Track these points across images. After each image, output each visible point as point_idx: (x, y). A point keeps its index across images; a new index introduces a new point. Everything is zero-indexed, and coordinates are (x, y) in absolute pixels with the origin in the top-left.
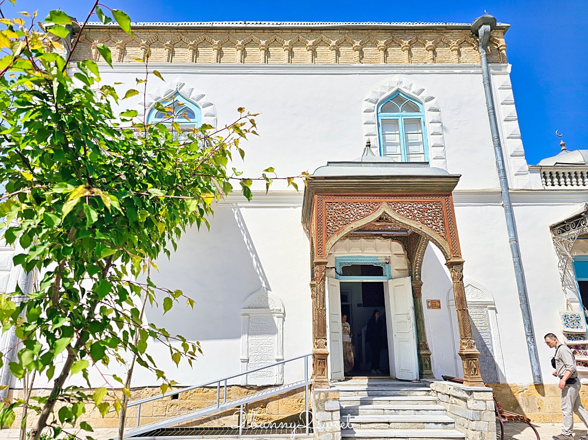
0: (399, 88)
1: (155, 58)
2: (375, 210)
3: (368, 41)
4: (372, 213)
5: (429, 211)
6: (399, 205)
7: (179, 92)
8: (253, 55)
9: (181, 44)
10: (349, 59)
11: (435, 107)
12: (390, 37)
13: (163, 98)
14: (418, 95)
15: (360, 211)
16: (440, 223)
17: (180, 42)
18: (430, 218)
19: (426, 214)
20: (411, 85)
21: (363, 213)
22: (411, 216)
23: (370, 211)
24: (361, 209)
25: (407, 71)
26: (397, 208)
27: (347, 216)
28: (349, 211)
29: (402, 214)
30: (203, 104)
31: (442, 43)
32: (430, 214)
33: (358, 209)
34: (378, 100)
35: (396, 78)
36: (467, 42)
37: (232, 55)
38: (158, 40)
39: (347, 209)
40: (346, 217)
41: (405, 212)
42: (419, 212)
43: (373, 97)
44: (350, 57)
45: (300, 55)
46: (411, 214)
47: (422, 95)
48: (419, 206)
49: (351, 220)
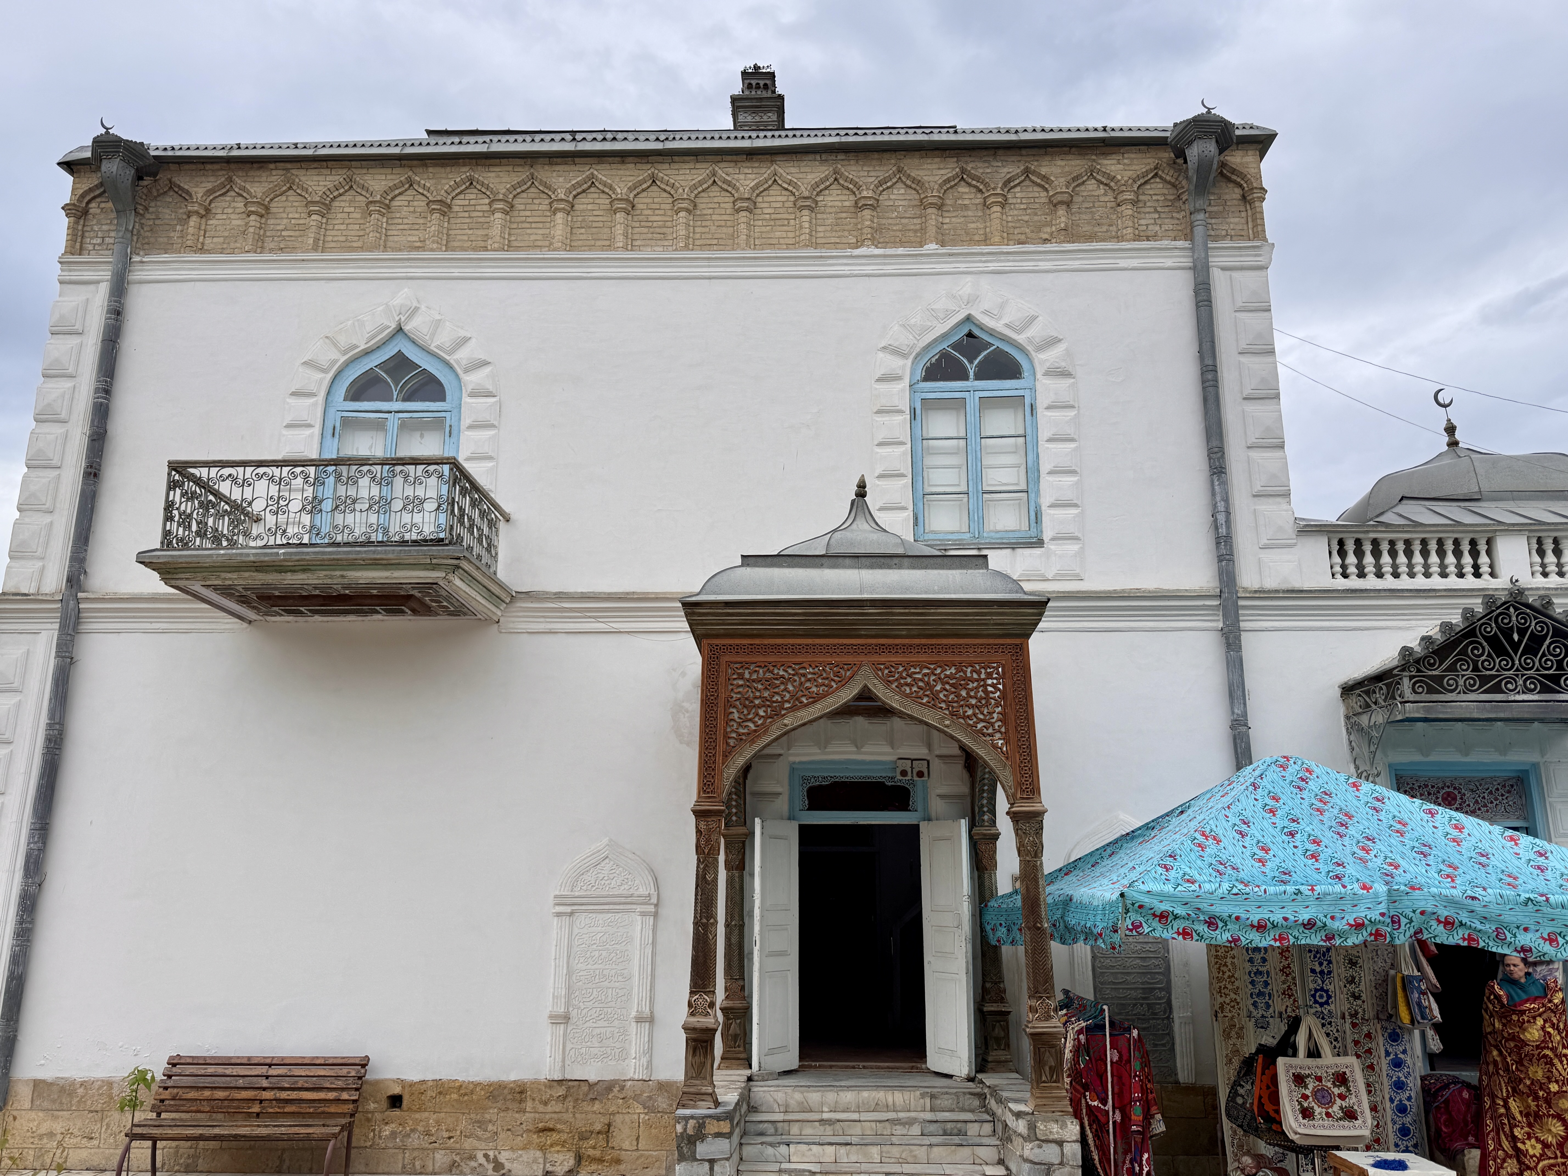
0: (970, 314)
1: (343, 239)
2: (844, 683)
3: (894, 180)
4: (837, 688)
5: (971, 686)
6: (901, 669)
7: (406, 328)
8: (595, 224)
9: (411, 198)
10: (846, 233)
11: (1063, 364)
12: (954, 169)
13: (363, 347)
14: (1019, 332)
15: (808, 684)
16: (995, 715)
17: (409, 192)
18: (973, 701)
19: (964, 693)
20: (1002, 306)
21: (814, 689)
22: (927, 696)
23: (833, 684)
24: (809, 680)
25: (992, 266)
26: (897, 676)
27: (777, 698)
28: (782, 683)
29: (908, 691)
30: (464, 362)
31: (1093, 181)
32: (972, 694)
33: (803, 679)
34: (913, 347)
35: (966, 286)
36: (1161, 178)
37: (541, 225)
38: (351, 187)
39: (777, 679)
40: (774, 699)
41: (915, 689)
42: (948, 687)
43: (904, 339)
44: (846, 228)
45: (717, 224)
46: (928, 693)
47: (1030, 333)
48: (948, 673)
49: (787, 705)
